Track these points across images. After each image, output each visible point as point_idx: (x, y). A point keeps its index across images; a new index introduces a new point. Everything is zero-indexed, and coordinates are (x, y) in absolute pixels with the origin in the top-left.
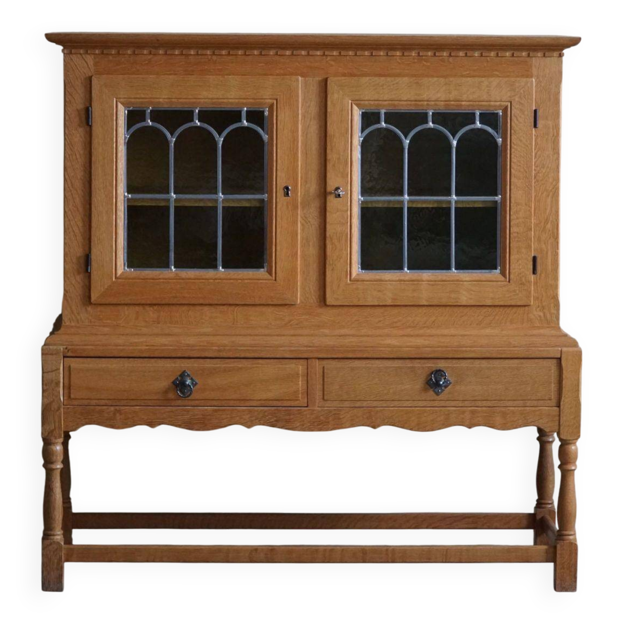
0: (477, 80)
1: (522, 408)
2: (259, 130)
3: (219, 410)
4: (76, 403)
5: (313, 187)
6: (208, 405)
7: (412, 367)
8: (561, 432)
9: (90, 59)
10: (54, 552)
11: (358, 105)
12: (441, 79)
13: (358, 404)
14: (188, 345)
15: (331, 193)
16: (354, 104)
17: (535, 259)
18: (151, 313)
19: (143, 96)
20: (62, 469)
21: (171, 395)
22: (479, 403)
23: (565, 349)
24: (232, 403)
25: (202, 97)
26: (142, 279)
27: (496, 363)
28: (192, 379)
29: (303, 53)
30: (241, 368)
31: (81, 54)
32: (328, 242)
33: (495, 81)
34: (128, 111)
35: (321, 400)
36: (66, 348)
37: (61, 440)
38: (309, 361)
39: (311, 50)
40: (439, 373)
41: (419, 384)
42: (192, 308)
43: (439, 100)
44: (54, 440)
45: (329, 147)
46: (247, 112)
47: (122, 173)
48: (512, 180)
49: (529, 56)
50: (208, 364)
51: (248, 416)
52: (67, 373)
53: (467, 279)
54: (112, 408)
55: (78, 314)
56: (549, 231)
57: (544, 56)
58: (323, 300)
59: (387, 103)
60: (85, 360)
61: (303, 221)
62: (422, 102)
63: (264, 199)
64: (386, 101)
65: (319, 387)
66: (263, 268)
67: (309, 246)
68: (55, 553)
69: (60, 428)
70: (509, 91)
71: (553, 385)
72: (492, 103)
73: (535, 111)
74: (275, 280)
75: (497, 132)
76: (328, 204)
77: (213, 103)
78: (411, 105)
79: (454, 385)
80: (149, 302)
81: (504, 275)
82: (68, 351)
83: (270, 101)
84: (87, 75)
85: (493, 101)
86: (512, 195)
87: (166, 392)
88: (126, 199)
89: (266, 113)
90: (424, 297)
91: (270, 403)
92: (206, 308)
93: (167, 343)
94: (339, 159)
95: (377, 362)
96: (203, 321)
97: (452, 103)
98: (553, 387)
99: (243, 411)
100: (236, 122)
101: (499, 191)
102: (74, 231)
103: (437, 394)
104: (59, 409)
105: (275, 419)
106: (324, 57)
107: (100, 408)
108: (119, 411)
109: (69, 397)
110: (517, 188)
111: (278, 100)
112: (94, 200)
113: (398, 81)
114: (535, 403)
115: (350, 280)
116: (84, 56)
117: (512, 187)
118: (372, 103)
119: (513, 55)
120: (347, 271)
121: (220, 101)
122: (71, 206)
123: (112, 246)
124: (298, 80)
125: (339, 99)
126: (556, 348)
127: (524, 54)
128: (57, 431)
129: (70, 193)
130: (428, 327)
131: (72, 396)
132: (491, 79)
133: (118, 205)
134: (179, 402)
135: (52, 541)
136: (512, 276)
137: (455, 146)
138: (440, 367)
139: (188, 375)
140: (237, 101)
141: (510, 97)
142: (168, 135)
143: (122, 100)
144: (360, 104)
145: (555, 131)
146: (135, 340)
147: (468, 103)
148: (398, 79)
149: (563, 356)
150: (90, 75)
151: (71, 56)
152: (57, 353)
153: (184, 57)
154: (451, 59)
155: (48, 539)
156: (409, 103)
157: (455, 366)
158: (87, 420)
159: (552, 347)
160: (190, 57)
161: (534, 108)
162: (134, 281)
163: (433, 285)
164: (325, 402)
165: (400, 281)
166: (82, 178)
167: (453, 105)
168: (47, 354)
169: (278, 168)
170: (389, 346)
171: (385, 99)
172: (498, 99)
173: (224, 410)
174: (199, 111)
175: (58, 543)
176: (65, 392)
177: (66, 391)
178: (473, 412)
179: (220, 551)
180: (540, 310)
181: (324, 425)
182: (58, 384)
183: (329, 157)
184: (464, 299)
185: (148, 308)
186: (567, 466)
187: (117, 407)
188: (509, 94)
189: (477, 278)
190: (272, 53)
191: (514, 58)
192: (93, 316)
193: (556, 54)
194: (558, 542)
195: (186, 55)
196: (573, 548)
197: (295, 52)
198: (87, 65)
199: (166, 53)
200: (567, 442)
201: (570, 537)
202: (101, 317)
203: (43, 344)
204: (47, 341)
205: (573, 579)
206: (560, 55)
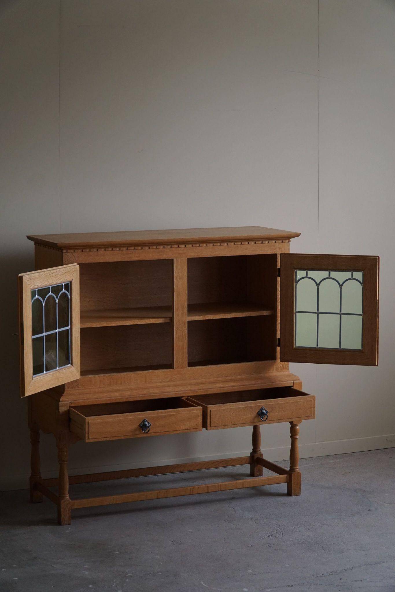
8: (294, 421)
9: (75, 254)
10: (66, 505)
14: (128, 396)
17: (279, 339)
23: (295, 382)
29: (176, 246)
31: (71, 252)
36: (71, 402)
39: (180, 245)
49: (276, 242)
55: (73, 384)
57: (282, 242)
61: (176, 329)
73: (279, 269)
82: (72, 404)
93: (117, 395)
96: (131, 382)
106: (185, 248)
116: (73, 253)
119: (269, 242)
126: (291, 382)
127: (274, 242)
135: (65, 500)
146: (102, 395)
149: (294, 385)
151: (67, 254)
152: (67, 405)
153: (120, 251)
154: (242, 245)
155: (63, 499)
159: (289, 381)
168: (61, 406)
175: (68, 500)
180: (281, 364)
185: (106, 378)
186: (296, 437)
190: (162, 247)
191: (269, 244)
192: (79, 385)
193: (287, 241)
194: (292, 472)
195: (122, 250)
196: (299, 474)
197: (172, 246)
198: (75, 257)
199: (112, 250)
200: (296, 425)
201: (297, 470)
202: (84, 384)
203: (59, 401)
204: (61, 400)
205: (299, 489)
206: (289, 241)
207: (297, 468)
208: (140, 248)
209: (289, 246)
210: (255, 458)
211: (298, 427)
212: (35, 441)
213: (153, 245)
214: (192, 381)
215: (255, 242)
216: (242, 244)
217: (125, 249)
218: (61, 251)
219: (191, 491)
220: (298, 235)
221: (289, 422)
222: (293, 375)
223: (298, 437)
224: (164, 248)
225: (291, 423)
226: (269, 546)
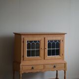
9: (24, 36)
17: (62, 54)
20: (21, 77)
26: (28, 58)
44: (21, 74)
58: (44, 59)
63: (39, 49)
74: (40, 57)
75: (59, 42)
81: (60, 56)
87: (31, 69)
88: (27, 50)
98: (64, 66)
111: (41, 40)
115: (47, 57)
119: (61, 35)
138: (55, 65)
140: (37, 40)
147: (57, 39)
148: (51, 37)
149: (65, 63)
174: (34, 41)
186: (65, 74)
188: (60, 39)
190: (40, 35)
193: (64, 35)
200: (66, 71)
208: (36, 35)
216: (56, 35)
218: (21, 35)
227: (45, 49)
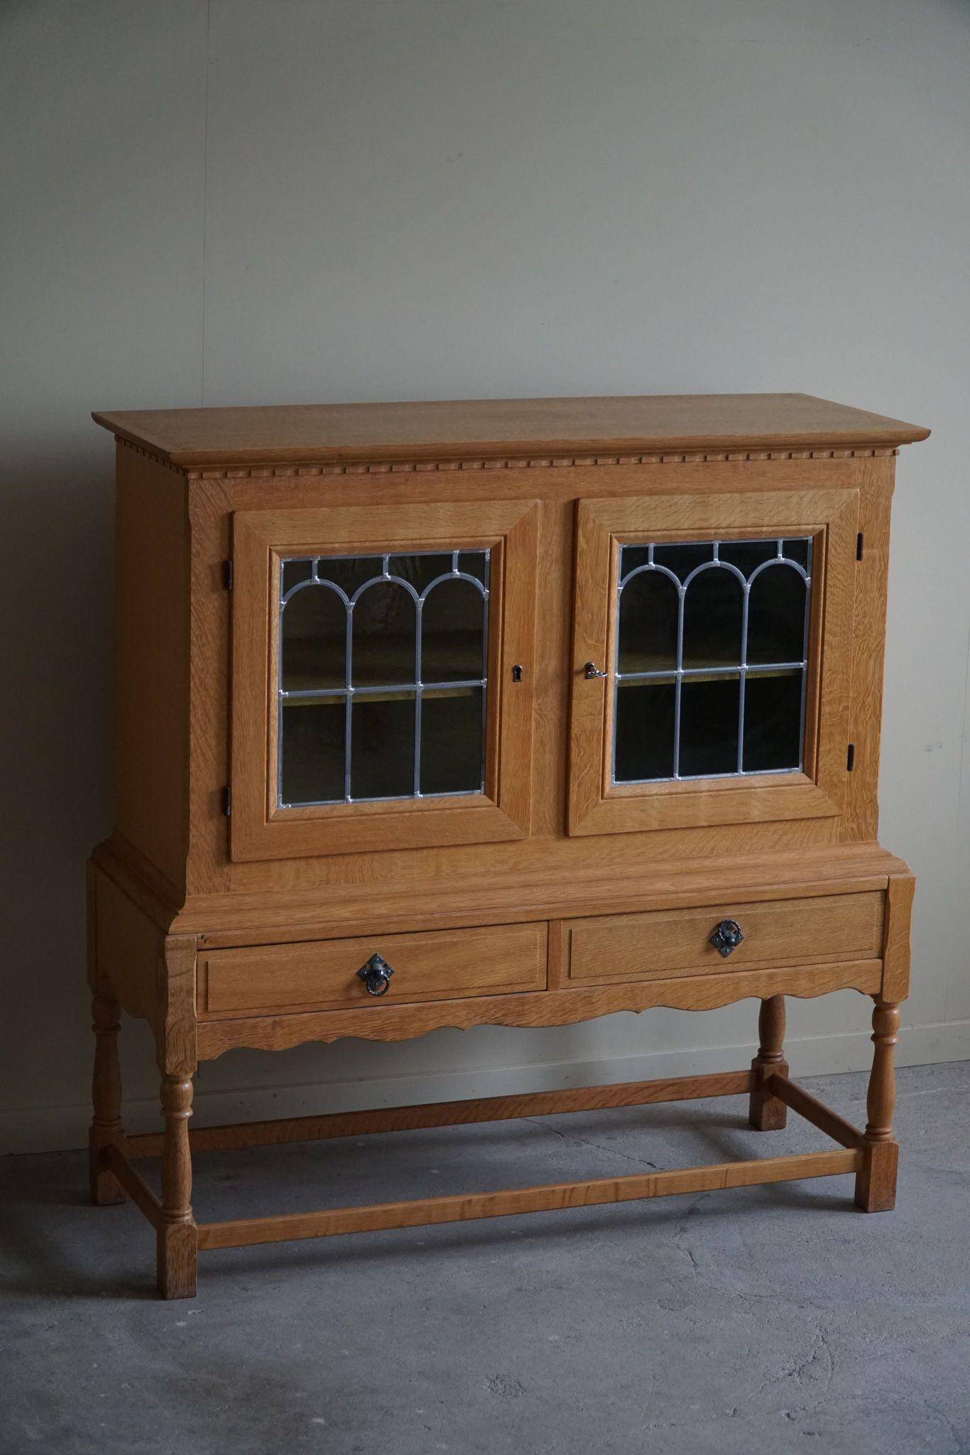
0: (784, 493)
1: (835, 965)
2: (477, 582)
3: (424, 1008)
4: (215, 1017)
5: (553, 664)
6: (407, 1001)
7: (691, 920)
8: (885, 992)
9: (228, 484)
10: (183, 1241)
11: (620, 540)
12: (736, 495)
13: (616, 979)
14: (380, 916)
15: (579, 673)
16: (615, 537)
17: (851, 748)
18: (318, 870)
19: (310, 541)
20: (190, 1118)
21: (355, 993)
22: (779, 963)
23: (893, 877)
24: (441, 995)
25: (396, 538)
26: (306, 820)
27: (802, 905)
28: (385, 966)
29: (544, 463)
30: (455, 944)
31: (215, 479)
32: (573, 745)
33: (808, 495)
34: (285, 563)
35: (567, 978)
36: (202, 937)
37: (191, 1075)
38: (550, 924)
39: (556, 459)
40: (728, 924)
41: (700, 942)
42: (376, 856)
43: (732, 525)
44: (183, 1076)
45: (578, 604)
46: (461, 556)
47: (277, 660)
48: (825, 638)
49: (853, 455)
50: (409, 942)
51: (464, 1013)
52: (202, 974)
53: (762, 784)
54: (270, 1020)
55: (210, 879)
56: (870, 706)
57: (873, 455)
58: (563, 830)
59: (659, 533)
60: (229, 952)
61: (537, 716)
62: (709, 531)
63: (482, 687)
64: (659, 530)
65: (565, 960)
66: (480, 789)
67: (545, 752)
68: (186, 1242)
69: (193, 1058)
70: (826, 508)
71: (875, 928)
72: (803, 527)
73: (860, 536)
74: (498, 806)
75: (806, 569)
76: (576, 689)
77: (414, 546)
78: (692, 535)
79: (746, 940)
80: (316, 853)
81: (810, 776)
82: (205, 942)
83: (497, 539)
84: (225, 511)
85: (804, 525)
86: (825, 660)
87: (349, 987)
88: (281, 699)
89: (487, 557)
90: (704, 813)
91: (494, 991)
92: (397, 855)
93: (348, 915)
94: (592, 621)
95: (644, 916)
96: (393, 874)
97: (750, 529)
98: (876, 931)
99: (458, 1005)
100: (444, 572)
101: (805, 655)
102: (203, 754)
103: (724, 955)
104: (192, 1027)
105: (503, 1012)
106: (573, 468)
107: (252, 1021)
108: (280, 1023)
109: (206, 1009)
110: (831, 650)
111: (508, 537)
112: (236, 705)
113: (676, 500)
114: (851, 955)
115: (602, 798)
116: (219, 481)
117: (826, 648)
118: (640, 534)
119: (832, 456)
120: (598, 787)
121: (423, 542)
122: (199, 716)
123: (263, 774)
124: (536, 506)
125: (594, 531)
126: (881, 877)
127: (847, 453)
128: (188, 1061)
129: (198, 696)
130: (706, 857)
131: (210, 1007)
132: (802, 493)
133: (271, 710)
134: (366, 1002)
135: (180, 1224)
136: (820, 775)
137: (748, 591)
138: (729, 916)
139: (381, 961)
140: (448, 541)
141: (827, 516)
142: (345, 597)
143: (278, 548)
144: (622, 537)
145: (883, 563)
146: (299, 915)
147: (771, 529)
148: (677, 498)
149: (891, 887)
150: (230, 511)
151: (200, 483)
152: (189, 945)
153: (370, 476)
154: (749, 465)
155: (173, 1223)
156: (690, 532)
157: (748, 912)
158: (233, 1042)
159: (876, 875)
160: (377, 477)
161: (858, 532)
162: (295, 823)
163: (716, 796)
164: (571, 981)
165: (670, 794)
166: (216, 671)
167: (751, 532)
168: (172, 949)
169: (505, 639)
170: (661, 893)
171: (658, 528)
172: (811, 520)
173: (430, 1008)
174: (390, 558)
175: (190, 1227)
176: (199, 1002)
177: (201, 1002)
178: (770, 977)
179: (419, 1209)
180: (853, 821)
181: (571, 1015)
182: (189, 993)
183: (578, 618)
184: (756, 814)
185: (314, 862)
186: (888, 1039)
187: (277, 1018)
188: (825, 513)
189: (775, 782)
190: (499, 464)
191: (833, 460)
192: (232, 881)
193: (889, 452)
194: (872, 1143)
195: (374, 474)
196: (892, 1150)
197: (532, 463)
198: (225, 495)
199: (344, 471)
200: (891, 1006)
201: (887, 1136)
202: (245, 881)
203: (165, 933)
204: (172, 928)
205: (891, 1193)
206: (894, 453)
207: (888, 1130)
208: (430, 467)
209: (892, 466)
210: (766, 1077)
211: (895, 1012)
212: (106, 1029)
213: (473, 460)
214: (582, 873)
215: (789, 452)
216: (748, 458)
217: (383, 469)
218: (184, 475)
219: (567, 1196)
220: (922, 435)
221: (872, 996)
222: (888, 855)
223: (894, 1040)
224: (506, 466)
225: (877, 997)
226: (788, 1415)
227: (569, 673)
